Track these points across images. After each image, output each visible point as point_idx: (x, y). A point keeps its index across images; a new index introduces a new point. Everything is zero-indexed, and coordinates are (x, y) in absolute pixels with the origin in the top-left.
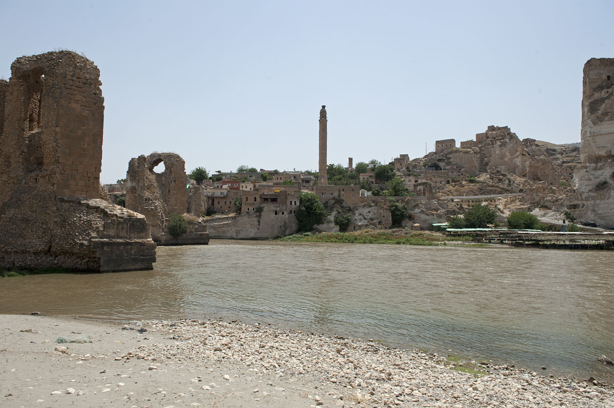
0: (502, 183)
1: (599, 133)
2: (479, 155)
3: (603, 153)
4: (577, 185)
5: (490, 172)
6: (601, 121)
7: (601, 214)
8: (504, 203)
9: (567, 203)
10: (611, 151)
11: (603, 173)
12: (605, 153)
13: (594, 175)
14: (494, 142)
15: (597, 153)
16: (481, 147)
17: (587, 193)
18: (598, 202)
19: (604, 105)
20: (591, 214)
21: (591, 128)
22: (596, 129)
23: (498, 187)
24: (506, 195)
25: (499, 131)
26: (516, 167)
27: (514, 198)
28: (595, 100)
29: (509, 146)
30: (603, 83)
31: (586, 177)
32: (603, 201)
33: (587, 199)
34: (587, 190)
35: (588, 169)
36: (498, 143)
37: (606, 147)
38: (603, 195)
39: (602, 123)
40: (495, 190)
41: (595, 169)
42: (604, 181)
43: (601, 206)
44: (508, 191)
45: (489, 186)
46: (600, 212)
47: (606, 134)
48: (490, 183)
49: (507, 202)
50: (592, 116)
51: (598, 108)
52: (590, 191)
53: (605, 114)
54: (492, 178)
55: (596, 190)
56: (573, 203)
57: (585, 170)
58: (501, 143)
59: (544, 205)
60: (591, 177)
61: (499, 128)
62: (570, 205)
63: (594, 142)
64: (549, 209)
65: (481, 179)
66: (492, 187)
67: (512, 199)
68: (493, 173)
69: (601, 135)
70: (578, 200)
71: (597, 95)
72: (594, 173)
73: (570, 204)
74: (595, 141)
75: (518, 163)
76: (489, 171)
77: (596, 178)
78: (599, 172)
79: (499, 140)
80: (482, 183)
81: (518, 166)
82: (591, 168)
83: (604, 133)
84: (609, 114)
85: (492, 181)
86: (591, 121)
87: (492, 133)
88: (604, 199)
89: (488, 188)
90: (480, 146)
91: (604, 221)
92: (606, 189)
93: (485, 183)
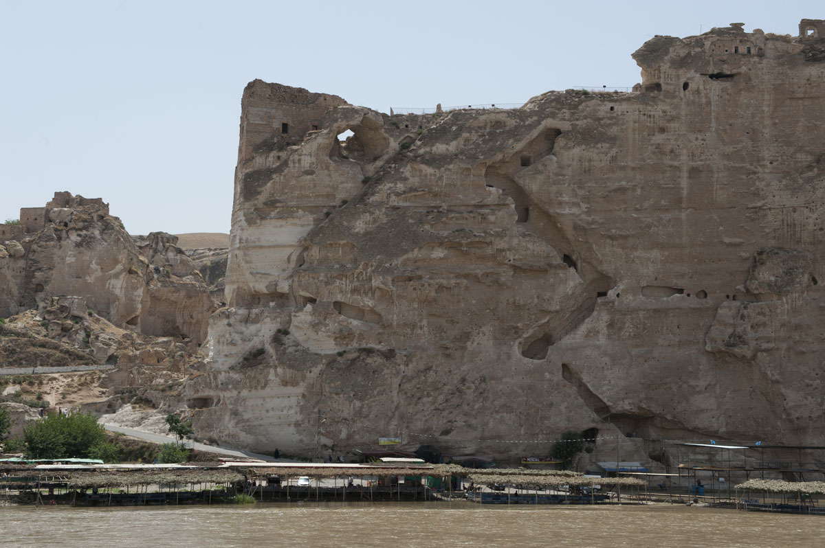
0: (70, 337)
1: (257, 244)
2: (21, 263)
3: (261, 286)
4: (211, 354)
5: (45, 308)
6: (263, 218)
7: (248, 420)
8: (61, 389)
9: (189, 394)
10: (276, 285)
11: (260, 331)
12: (266, 287)
13: (242, 333)
14: (64, 235)
15: (251, 285)
16: (30, 241)
17: (225, 372)
18: (245, 393)
19: (269, 184)
20: (230, 421)
21: (243, 230)
22: (252, 233)
23: (56, 347)
24: (73, 368)
25: (80, 208)
26: (111, 299)
27: (89, 378)
28: (255, 172)
29: (99, 248)
30: (272, 137)
31: (228, 336)
32: (254, 392)
33: (224, 386)
34: (226, 367)
35: (232, 320)
36: (74, 237)
37: (269, 274)
38: (255, 377)
39: (263, 222)
40: (48, 356)
41: (247, 320)
42: (259, 347)
43: (250, 403)
44: (81, 358)
45: (34, 345)
46: (246, 416)
47: (270, 247)
48: (40, 338)
49: (69, 386)
50: (247, 205)
51: (259, 189)
52: (232, 368)
53: (271, 203)
54: (45, 325)
55: (242, 367)
56: (200, 394)
57: (226, 321)
58: (79, 239)
59: (144, 397)
60: (237, 337)
61: (81, 201)
62: (194, 399)
63: (247, 262)
64: (154, 407)
65: (19, 325)
66: (43, 345)
67: (83, 379)
68: (49, 312)
69: (261, 247)
70: (210, 388)
71: (260, 162)
72: (244, 329)
73: (196, 396)
74: (248, 259)
75: (117, 292)
76: (41, 305)
77: (245, 340)
78: (253, 328)
79: (77, 230)
80: (17, 334)
81: (116, 298)
82: (238, 317)
83: (266, 244)
84: (278, 205)
85: (44, 332)
86: (245, 215)
87: (60, 211)
88: (256, 388)
89: (32, 349)
90: (27, 239)
91: (252, 437)
92: (260, 367)
93: (24, 335)
